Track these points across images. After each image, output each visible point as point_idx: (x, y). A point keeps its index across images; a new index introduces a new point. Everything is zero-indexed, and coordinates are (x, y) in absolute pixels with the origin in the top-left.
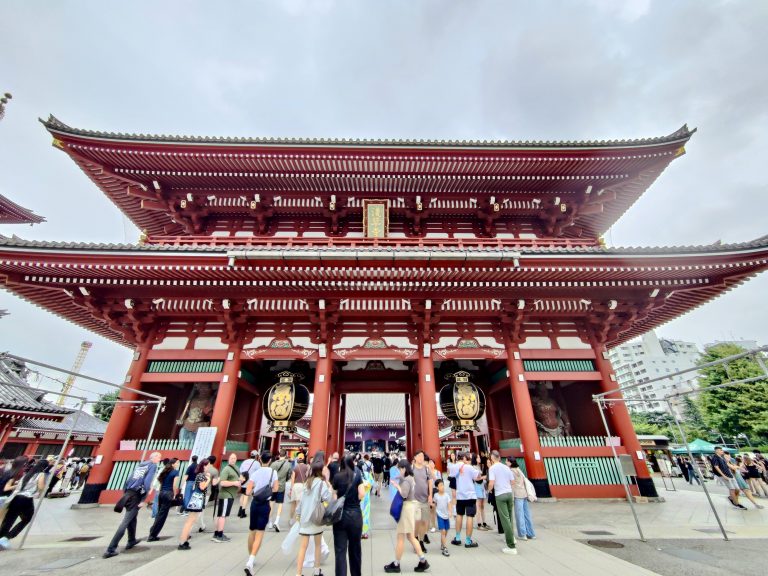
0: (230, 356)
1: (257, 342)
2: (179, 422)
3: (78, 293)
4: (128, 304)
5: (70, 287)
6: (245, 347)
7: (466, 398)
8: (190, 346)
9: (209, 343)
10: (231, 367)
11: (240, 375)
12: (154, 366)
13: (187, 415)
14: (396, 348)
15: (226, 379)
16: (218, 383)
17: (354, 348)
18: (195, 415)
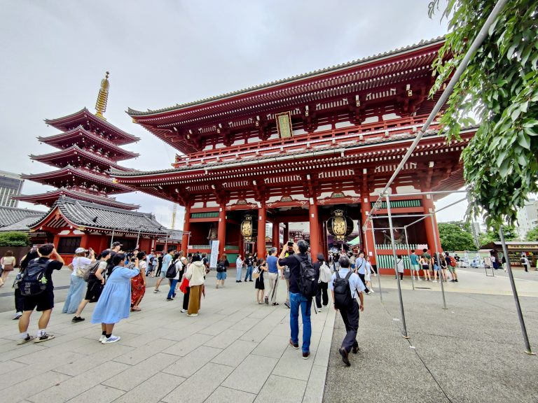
0: (221, 210)
1: (232, 202)
2: (208, 238)
3: (159, 188)
4: (177, 191)
5: (155, 186)
6: (227, 205)
7: (339, 225)
8: (205, 206)
9: (212, 204)
10: (222, 215)
11: (226, 218)
12: (193, 216)
13: (211, 235)
14: (298, 200)
15: (220, 220)
16: (218, 222)
17: (276, 202)
18: (213, 236)
